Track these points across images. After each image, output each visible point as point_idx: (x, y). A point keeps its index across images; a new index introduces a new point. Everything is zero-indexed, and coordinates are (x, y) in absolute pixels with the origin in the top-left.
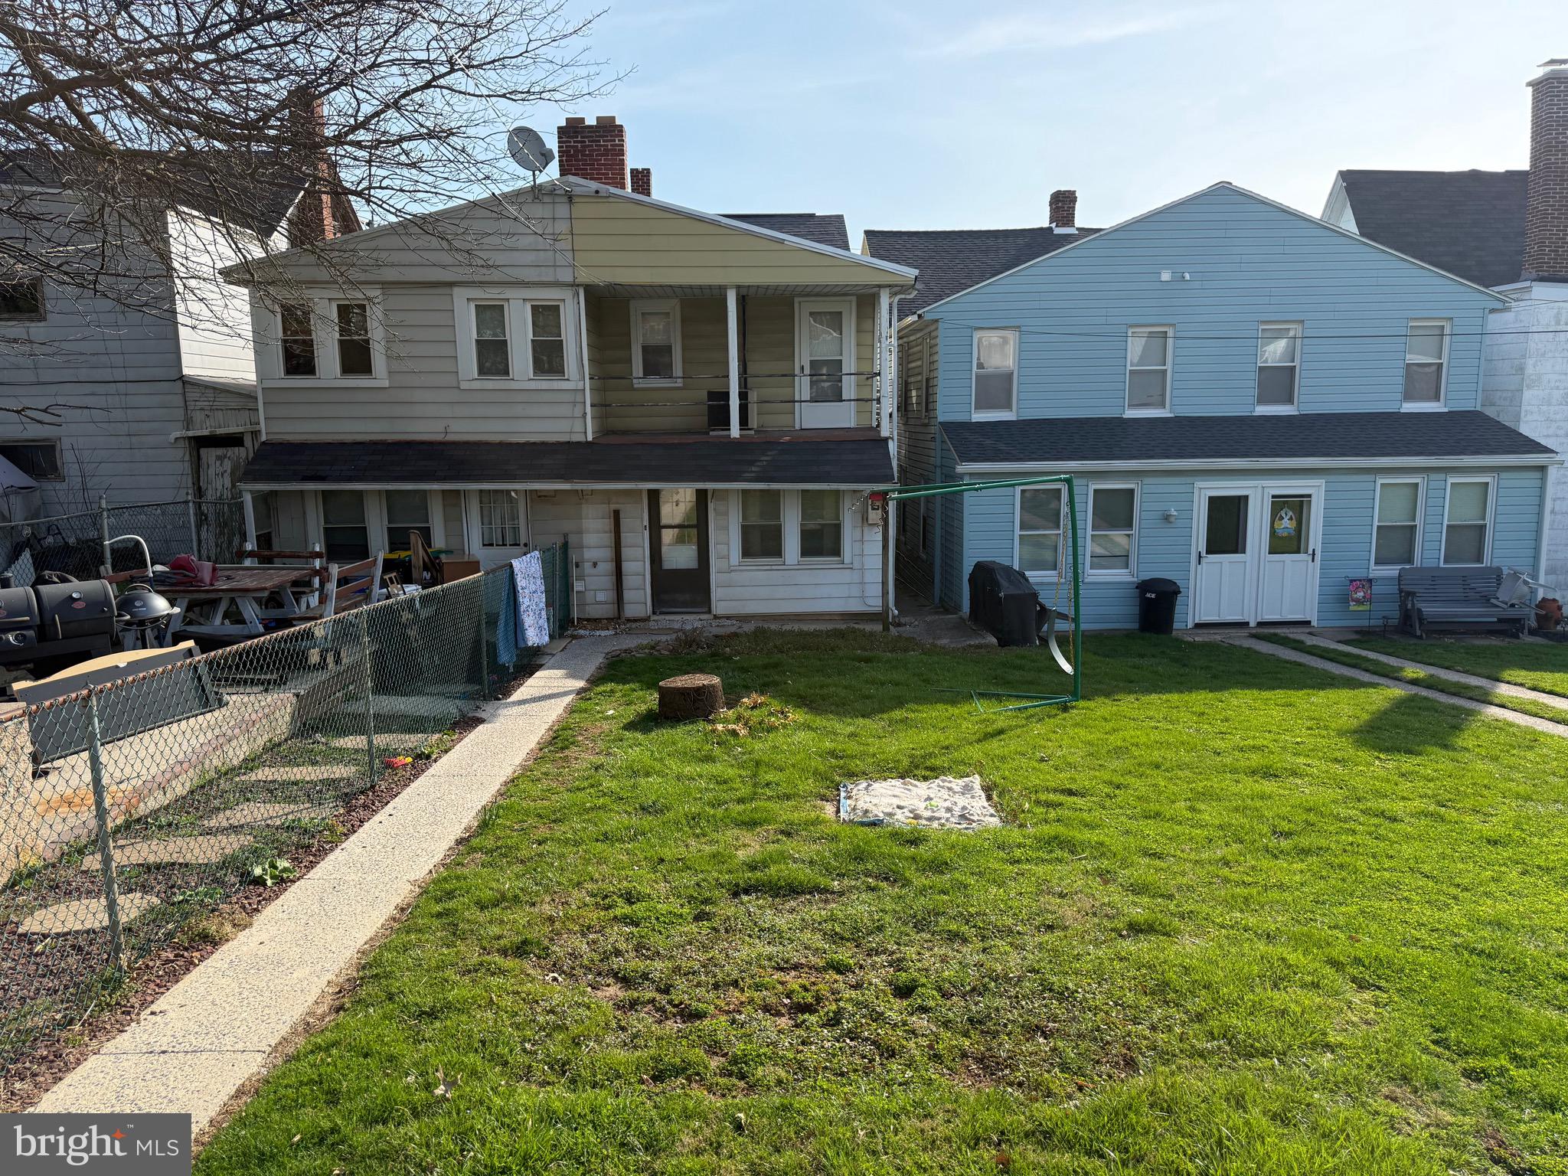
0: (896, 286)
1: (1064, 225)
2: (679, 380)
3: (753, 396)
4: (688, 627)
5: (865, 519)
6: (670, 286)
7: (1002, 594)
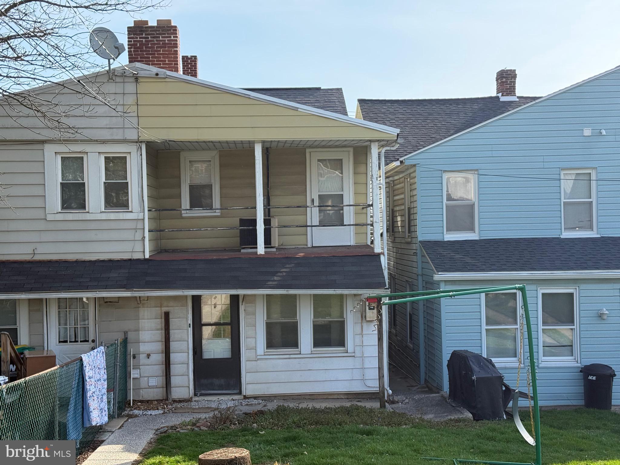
0: (383, 140)
1: (507, 95)
2: (217, 211)
3: (275, 222)
4: (224, 406)
5: (363, 317)
6: (212, 142)
7: (474, 378)
